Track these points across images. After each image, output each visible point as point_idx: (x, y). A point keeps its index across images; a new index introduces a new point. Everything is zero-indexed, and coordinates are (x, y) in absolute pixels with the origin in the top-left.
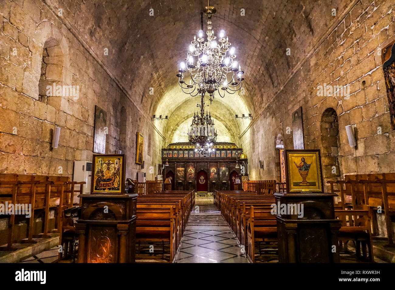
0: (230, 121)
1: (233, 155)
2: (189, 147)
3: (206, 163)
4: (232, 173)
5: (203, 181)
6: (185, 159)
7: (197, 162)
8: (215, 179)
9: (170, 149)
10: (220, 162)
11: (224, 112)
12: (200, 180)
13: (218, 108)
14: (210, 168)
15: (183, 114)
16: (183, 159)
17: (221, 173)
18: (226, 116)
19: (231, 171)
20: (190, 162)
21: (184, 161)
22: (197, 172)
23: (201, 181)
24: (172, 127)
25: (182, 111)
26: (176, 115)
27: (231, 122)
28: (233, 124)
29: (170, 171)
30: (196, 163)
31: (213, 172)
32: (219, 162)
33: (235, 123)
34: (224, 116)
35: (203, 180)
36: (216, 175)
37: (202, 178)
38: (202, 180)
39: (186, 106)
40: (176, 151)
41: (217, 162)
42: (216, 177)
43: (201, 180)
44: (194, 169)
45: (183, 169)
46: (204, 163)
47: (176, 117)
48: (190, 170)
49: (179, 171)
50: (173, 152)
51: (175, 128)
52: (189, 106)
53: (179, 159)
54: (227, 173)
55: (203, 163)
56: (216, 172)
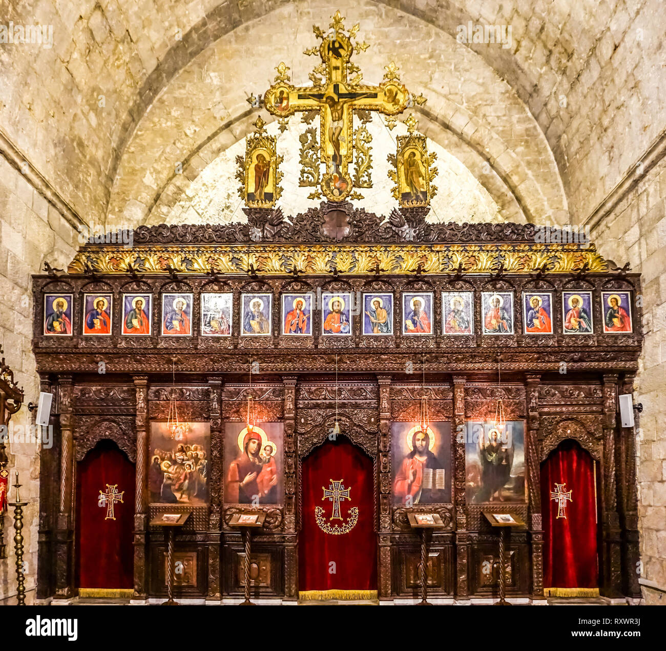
0: (509, 144)
1: (571, 324)
2: (236, 261)
3: (369, 387)
4: (553, 454)
5: (346, 515)
6: (208, 353)
7: (303, 377)
8: (428, 499)
9: (94, 279)
10: (470, 376)
11: (473, 90)
12: (318, 511)
13: (438, 64)
14: (393, 419)
15: (217, 97)
16: (199, 355)
17: (472, 458)
18: (489, 110)
19: (549, 444)
20: (243, 378)
21: (200, 365)
22: (303, 448)
23: (327, 515)
24: (149, 180)
25: (213, 78)
26: (178, 101)
27: (520, 149)
28: (529, 163)
29: (106, 446)
30: (291, 383)
31: (415, 451)
32: (461, 374)
33: (543, 157)
34: (475, 112)
35: (345, 505)
36: (441, 473)
37: (337, 492)
38: (336, 507)
39: (243, 47)
40: (139, 297)
41: (447, 378)
42: (440, 485)
43: (328, 505)
44: (279, 428)
45: (200, 428)
46: (355, 385)
47: (175, 113)
48: (251, 437)
49: (168, 442)
50: (117, 303)
51: (171, 189)
52: (261, 48)
53: (169, 351)
54: (519, 459)
55: (348, 386)
56: (442, 449)
